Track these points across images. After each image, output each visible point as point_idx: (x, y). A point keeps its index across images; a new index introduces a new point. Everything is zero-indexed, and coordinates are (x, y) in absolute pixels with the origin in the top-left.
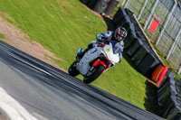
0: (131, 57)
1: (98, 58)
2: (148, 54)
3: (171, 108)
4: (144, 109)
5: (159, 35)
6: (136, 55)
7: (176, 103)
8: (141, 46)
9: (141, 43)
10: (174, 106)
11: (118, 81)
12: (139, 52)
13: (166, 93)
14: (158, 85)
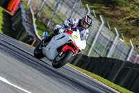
1: (67, 43)
4: (2, 32)
7: (26, 28)
10: (24, 30)
13: (18, 20)
14: (12, 14)
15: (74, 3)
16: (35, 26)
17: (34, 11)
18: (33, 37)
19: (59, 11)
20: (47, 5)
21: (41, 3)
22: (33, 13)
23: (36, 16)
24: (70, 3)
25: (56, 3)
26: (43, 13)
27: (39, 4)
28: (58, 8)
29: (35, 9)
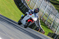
0: (21, 9)
2: (27, 8)
3: (34, 26)
5: (30, 2)
6: (23, 9)
7: (36, 24)
8: (25, 6)
9: (25, 5)
10: (35, 25)
11: (17, 17)
12: (24, 8)
15: (56, 14)
16: (40, 23)
17: (39, 17)
18: (39, 28)
19: (50, 17)
20: (45, 15)
21: (43, 14)
22: (39, 18)
23: (40, 19)
24: (55, 14)
25: (49, 14)
26: (43, 18)
27: (42, 14)
28: (50, 16)
29: (40, 16)
